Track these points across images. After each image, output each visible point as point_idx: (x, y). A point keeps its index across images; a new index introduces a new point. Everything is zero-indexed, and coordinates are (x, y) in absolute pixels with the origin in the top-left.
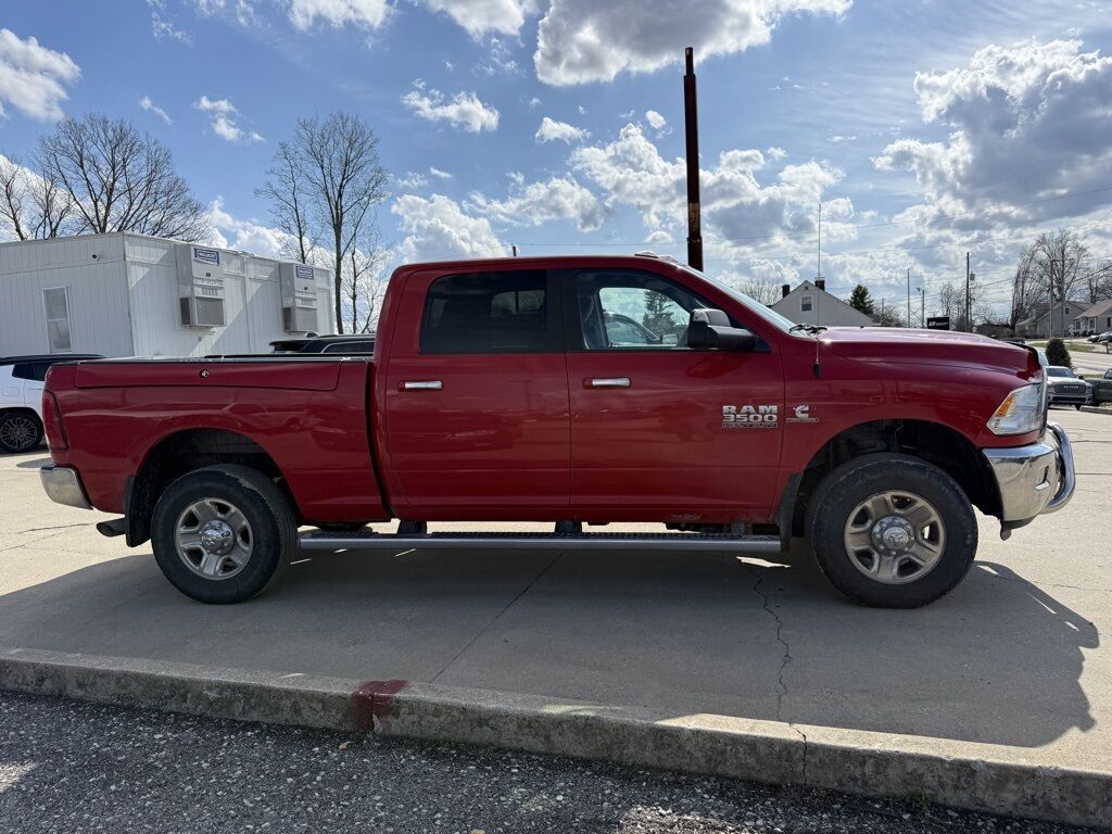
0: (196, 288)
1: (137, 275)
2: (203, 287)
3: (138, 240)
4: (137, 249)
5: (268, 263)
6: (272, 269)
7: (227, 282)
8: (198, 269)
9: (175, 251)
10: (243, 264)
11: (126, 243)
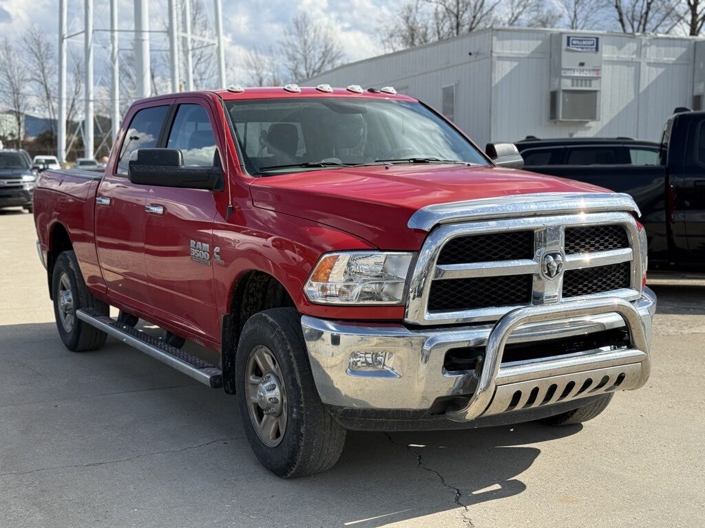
0: (564, 81)
1: (503, 70)
2: (573, 78)
3: (509, 33)
4: (507, 43)
5: (679, 42)
6: (684, 50)
7: (606, 71)
8: (568, 60)
9: (551, 41)
10: (640, 47)
11: (495, 38)
